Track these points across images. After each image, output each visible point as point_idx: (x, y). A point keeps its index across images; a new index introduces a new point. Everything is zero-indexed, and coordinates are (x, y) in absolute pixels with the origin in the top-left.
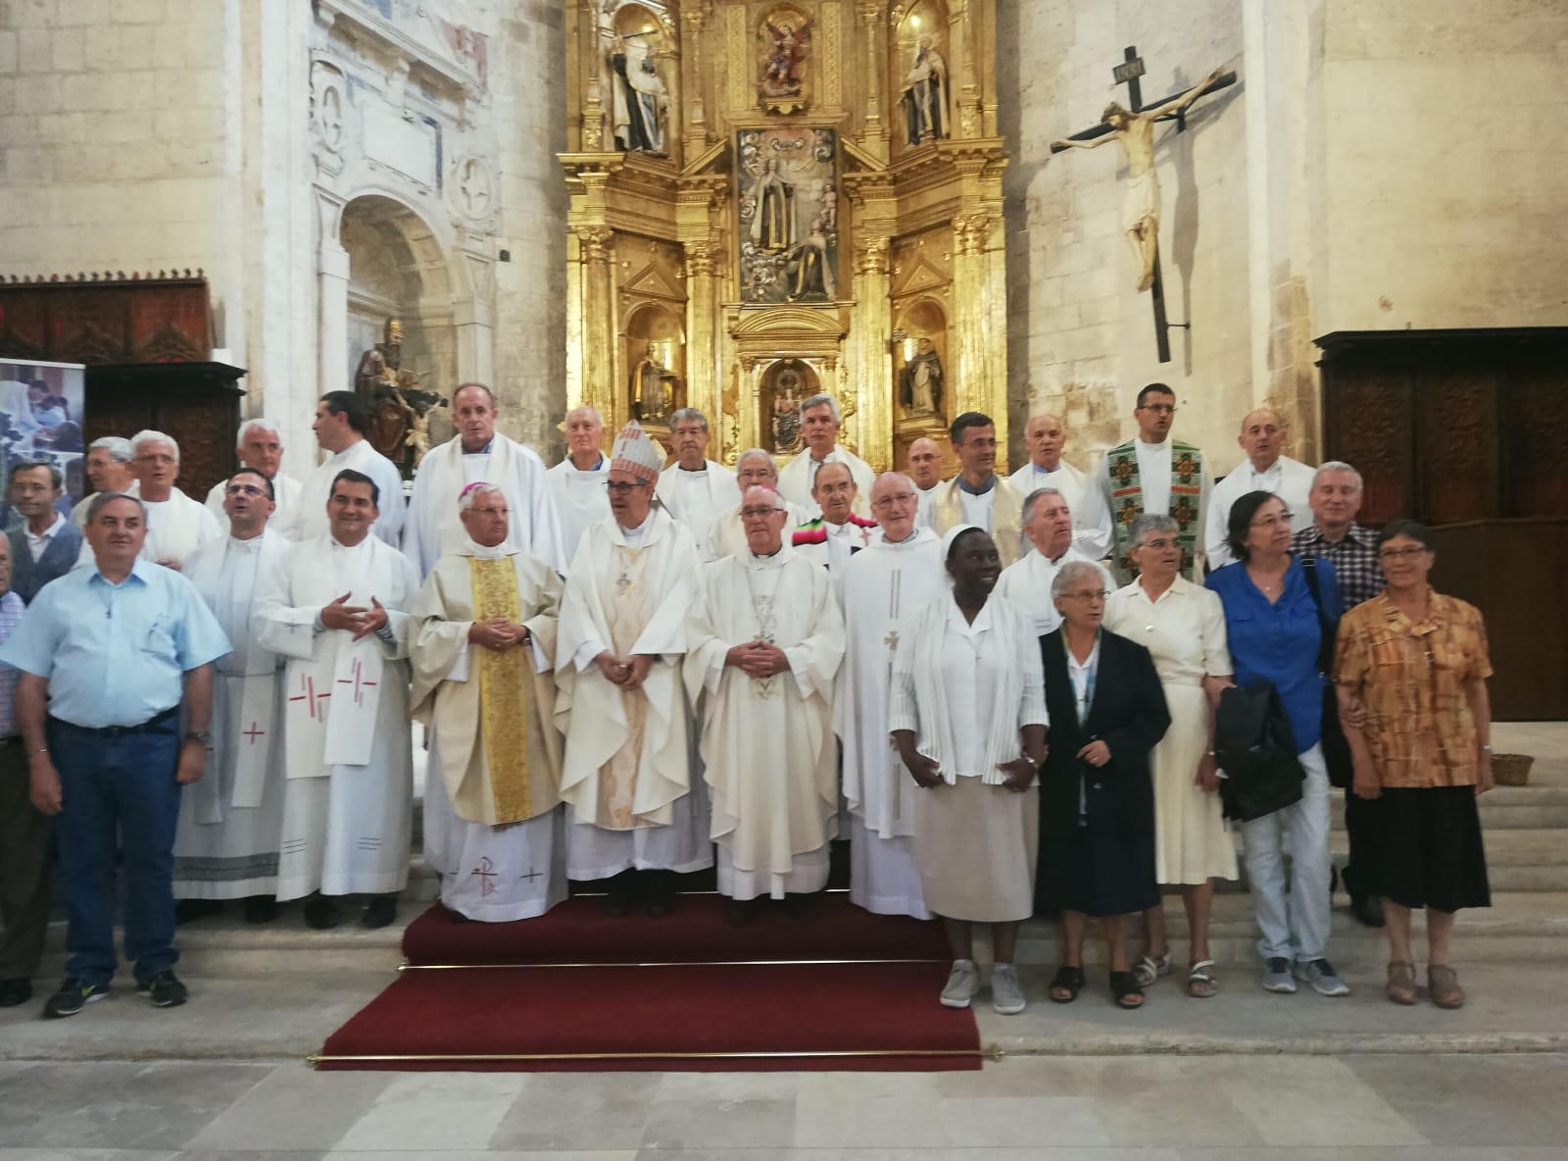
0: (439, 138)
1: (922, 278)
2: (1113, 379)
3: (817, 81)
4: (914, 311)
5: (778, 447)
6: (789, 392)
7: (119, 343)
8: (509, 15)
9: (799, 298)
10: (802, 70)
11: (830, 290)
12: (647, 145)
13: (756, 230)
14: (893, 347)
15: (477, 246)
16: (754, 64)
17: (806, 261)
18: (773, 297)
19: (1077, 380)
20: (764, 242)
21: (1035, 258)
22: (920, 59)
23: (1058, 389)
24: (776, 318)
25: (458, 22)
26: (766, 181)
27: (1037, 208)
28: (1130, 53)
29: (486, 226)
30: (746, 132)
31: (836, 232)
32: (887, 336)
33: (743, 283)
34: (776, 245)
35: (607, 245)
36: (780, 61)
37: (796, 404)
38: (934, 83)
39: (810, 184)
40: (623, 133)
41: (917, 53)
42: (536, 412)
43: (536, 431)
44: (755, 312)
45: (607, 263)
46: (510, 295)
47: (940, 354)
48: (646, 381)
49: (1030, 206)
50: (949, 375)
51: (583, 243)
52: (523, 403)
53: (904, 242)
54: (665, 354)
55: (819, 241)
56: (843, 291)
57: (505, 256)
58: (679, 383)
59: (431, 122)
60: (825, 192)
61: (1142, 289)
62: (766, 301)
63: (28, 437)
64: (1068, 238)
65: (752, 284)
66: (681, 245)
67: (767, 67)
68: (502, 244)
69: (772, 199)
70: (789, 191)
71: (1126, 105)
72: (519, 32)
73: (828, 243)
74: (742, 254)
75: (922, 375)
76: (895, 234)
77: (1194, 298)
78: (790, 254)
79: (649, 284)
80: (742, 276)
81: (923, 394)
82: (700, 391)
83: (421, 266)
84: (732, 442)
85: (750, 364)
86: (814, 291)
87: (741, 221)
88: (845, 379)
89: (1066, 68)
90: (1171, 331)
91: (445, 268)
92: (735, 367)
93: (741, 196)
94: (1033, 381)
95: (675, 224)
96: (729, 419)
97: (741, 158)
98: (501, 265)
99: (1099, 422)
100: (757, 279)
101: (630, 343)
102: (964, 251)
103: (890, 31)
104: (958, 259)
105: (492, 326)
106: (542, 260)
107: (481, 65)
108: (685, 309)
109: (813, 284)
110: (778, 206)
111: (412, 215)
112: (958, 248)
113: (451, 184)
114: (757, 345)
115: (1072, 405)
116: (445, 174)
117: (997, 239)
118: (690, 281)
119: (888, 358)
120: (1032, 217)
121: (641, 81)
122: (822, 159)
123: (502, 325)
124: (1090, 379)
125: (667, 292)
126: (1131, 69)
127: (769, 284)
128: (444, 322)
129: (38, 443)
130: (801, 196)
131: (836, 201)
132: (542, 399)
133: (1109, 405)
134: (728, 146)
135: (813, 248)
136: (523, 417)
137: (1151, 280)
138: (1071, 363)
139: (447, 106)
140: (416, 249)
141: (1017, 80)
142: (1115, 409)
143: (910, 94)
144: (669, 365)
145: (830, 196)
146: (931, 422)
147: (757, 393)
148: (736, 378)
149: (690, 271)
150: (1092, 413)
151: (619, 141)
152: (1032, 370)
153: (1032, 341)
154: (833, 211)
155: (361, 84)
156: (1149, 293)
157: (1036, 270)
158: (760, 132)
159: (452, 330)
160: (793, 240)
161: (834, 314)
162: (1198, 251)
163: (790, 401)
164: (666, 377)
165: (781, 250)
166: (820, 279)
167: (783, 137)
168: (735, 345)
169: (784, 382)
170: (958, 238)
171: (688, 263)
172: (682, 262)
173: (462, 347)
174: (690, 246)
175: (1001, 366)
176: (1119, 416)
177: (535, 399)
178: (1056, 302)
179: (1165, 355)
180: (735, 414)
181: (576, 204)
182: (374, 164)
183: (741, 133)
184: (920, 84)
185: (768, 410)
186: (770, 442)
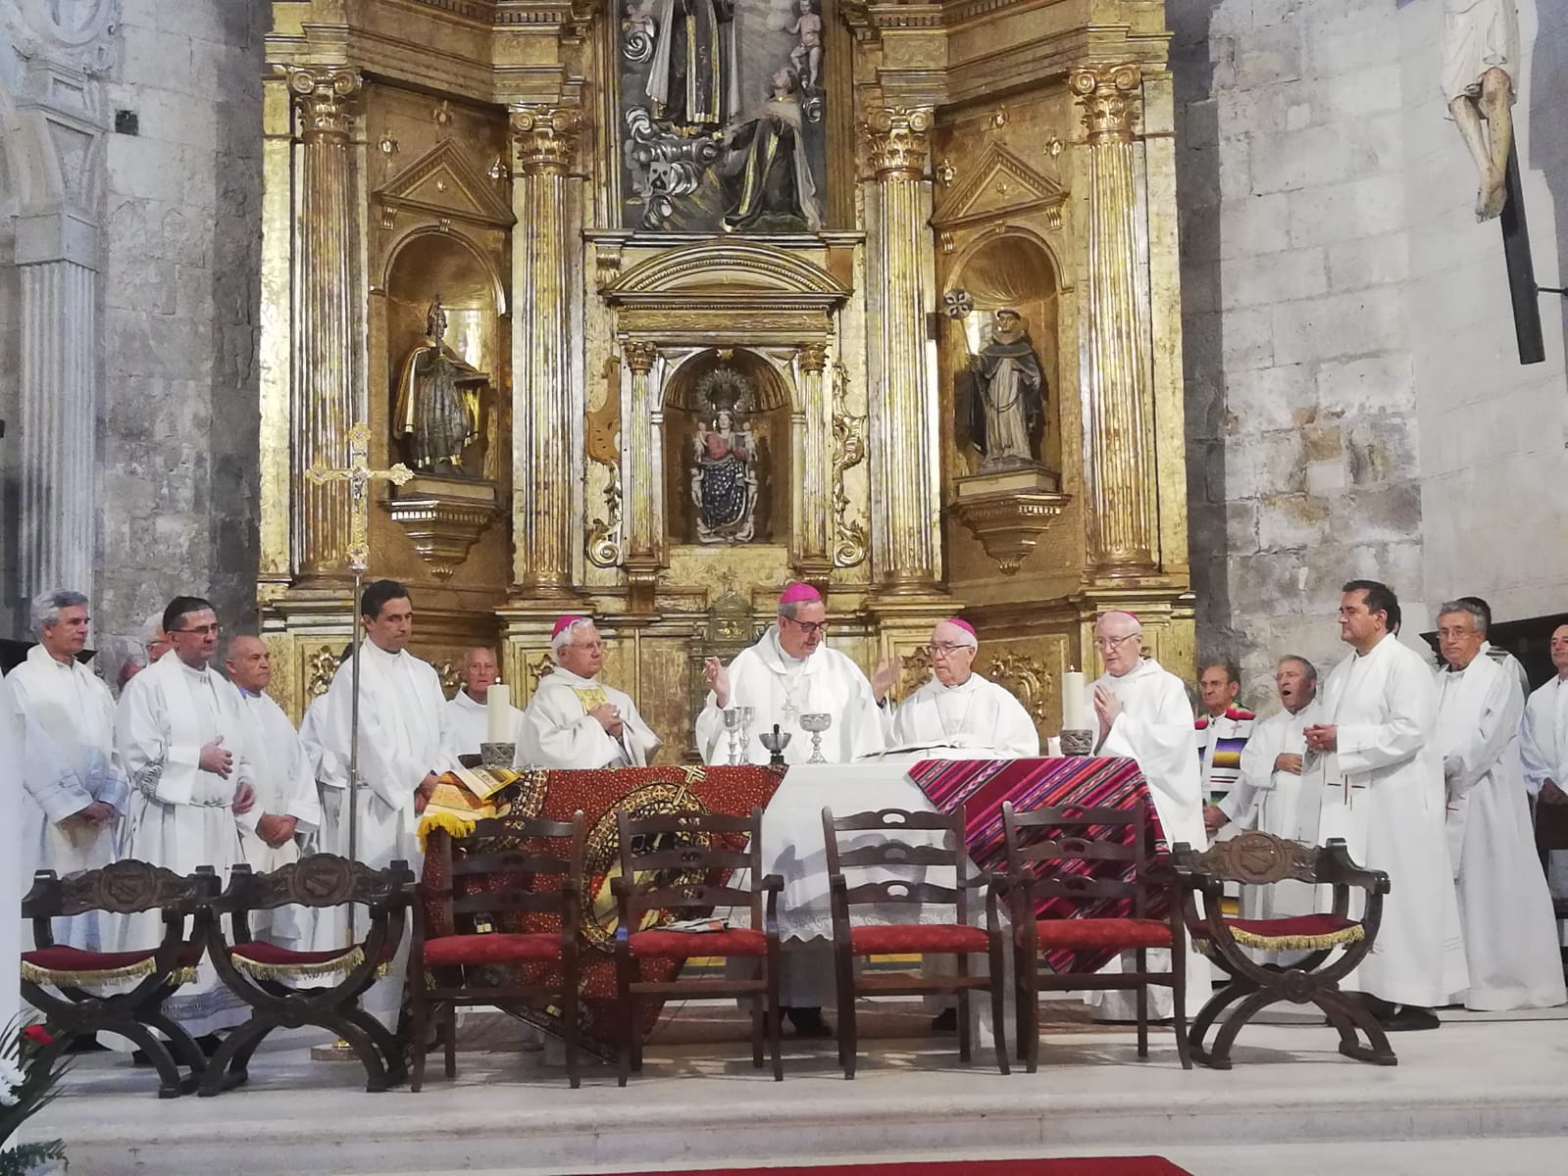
1: (1000, 189)
2: (1401, 399)
4: (982, 253)
5: (702, 529)
6: (724, 415)
9: (746, 225)
11: (809, 208)
13: (657, 86)
14: (939, 327)
15: (72, 99)
17: (761, 151)
18: (688, 220)
19: (1324, 400)
20: (674, 109)
21: (1230, 155)
23: (1284, 418)
24: (699, 263)
27: (1232, 56)
29: (88, 59)
31: (822, 94)
32: (929, 306)
33: (628, 192)
34: (699, 117)
35: (350, 104)
37: (740, 440)
42: (187, 451)
43: (186, 493)
44: (652, 252)
45: (349, 143)
46: (135, 204)
47: (1041, 343)
48: (428, 390)
49: (1215, 52)
51: (300, 103)
52: (160, 431)
53: (960, 119)
54: (466, 333)
55: (787, 110)
56: (841, 212)
57: (127, 123)
58: (495, 395)
61: (1483, 214)
62: (676, 228)
64: (1298, 116)
65: (647, 195)
66: (502, 111)
68: (122, 97)
69: (691, 23)
70: (725, 8)
73: (805, 115)
74: (625, 134)
75: (1005, 383)
76: (944, 99)
78: (727, 136)
79: (436, 187)
80: (627, 176)
81: (1009, 425)
84: (603, 517)
85: (642, 358)
86: (778, 210)
87: (625, 67)
88: (841, 390)
90: (1542, 299)
92: (612, 364)
93: (624, 15)
94: (1231, 401)
95: (490, 67)
96: (598, 471)
98: (117, 142)
99: (1370, 485)
100: (660, 184)
101: (393, 308)
102: (1093, 138)
104: (1080, 153)
105: (98, 270)
106: (205, 135)
108: (508, 243)
109: (775, 195)
110: (704, 37)
112: (1079, 131)
114: (659, 318)
115: (1314, 450)
117: (1160, 114)
118: (519, 184)
119: (932, 349)
120: (1221, 74)
123: (115, 269)
124: (1353, 397)
125: (469, 204)
127: (682, 196)
130: (750, 21)
131: (822, 33)
132: (199, 423)
133: (1392, 448)
135: (775, 124)
136: (159, 460)
137: (1501, 197)
138: (1311, 367)
142: (1408, 458)
144: (473, 356)
145: (810, 23)
146: (1029, 480)
147: (658, 418)
148: (615, 386)
149: (518, 169)
150: (1357, 468)
152: (1230, 379)
153: (1227, 320)
154: (815, 52)
156: (1495, 225)
157: (1231, 181)
160: (733, 107)
161: (818, 257)
163: (725, 434)
164: (468, 382)
165: (709, 128)
166: (790, 186)
168: (614, 317)
169: (715, 395)
170: (1079, 110)
171: (516, 147)
172: (502, 147)
173: (30, 311)
174: (521, 113)
175: (1170, 368)
176: (1415, 472)
177: (186, 423)
178: (1277, 242)
179: (1531, 348)
180: (611, 460)
181: (287, 18)
185: (679, 454)
186: (683, 519)
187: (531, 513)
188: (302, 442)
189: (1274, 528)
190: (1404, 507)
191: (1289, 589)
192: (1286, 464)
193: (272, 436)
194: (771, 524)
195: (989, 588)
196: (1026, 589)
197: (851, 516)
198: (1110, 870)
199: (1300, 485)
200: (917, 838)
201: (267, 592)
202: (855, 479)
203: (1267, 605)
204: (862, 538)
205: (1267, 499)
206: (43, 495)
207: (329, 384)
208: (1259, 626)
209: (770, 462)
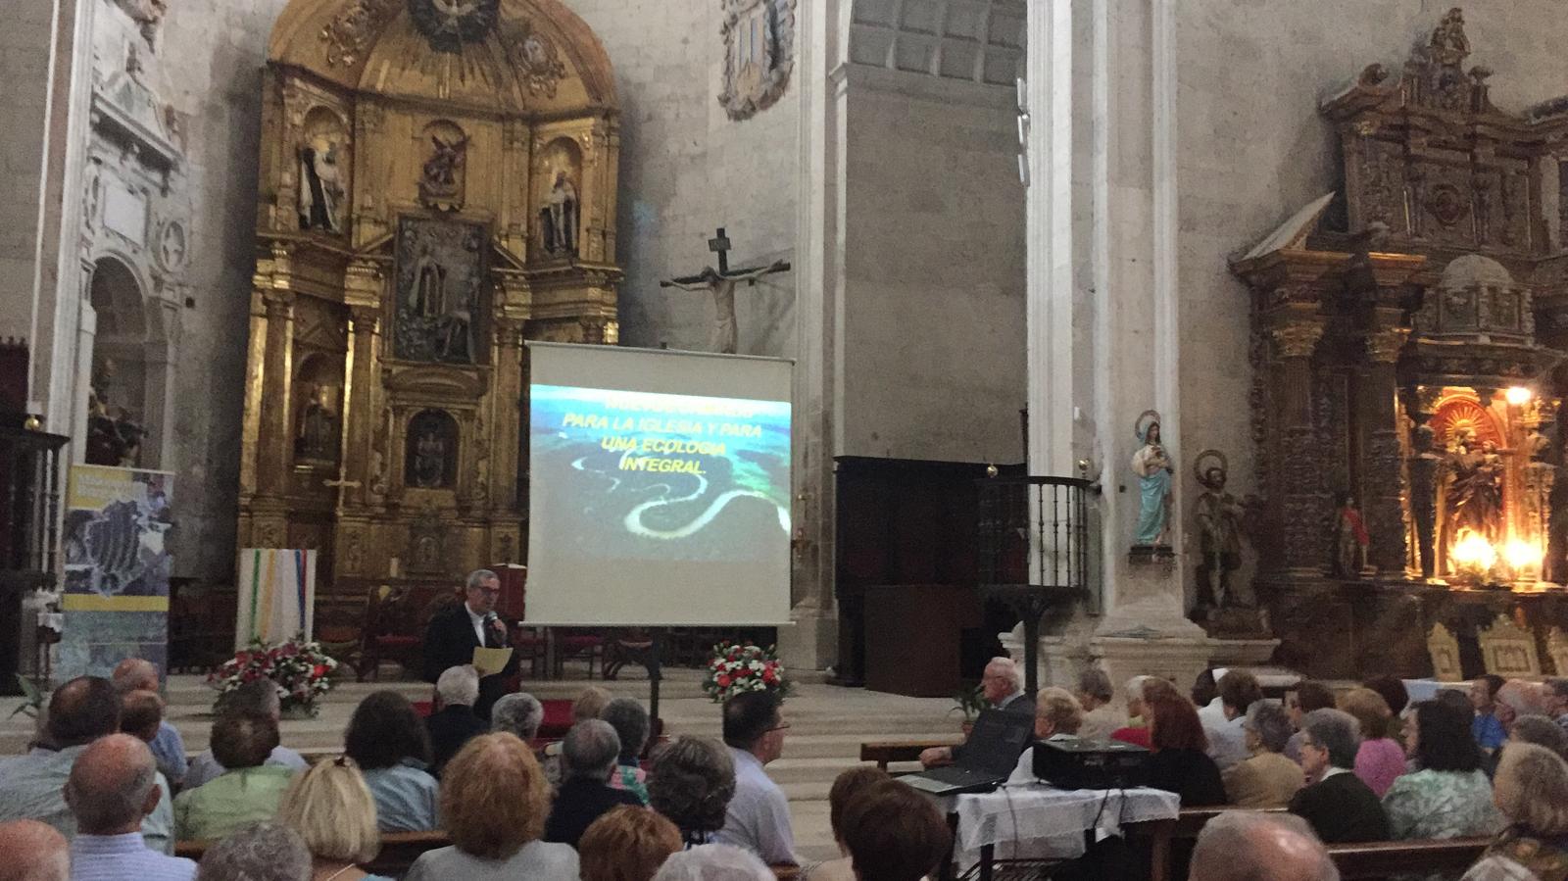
0: (149, 204)
3: (470, 186)
5: (419, 480)
6: (431, 436)
8: (207, 98)
9: (446, 359)
10: (458, 173)
11: (472, 355)
12: (327, 224)
13: (413, 299)
15: (171, 295)
16: (417, 165)
17: (454, 330)
18: (421, 354)
20: (419, 311)
22: (557, 186)
24: (427, 375)
25: (169, 103)
26: (423, 262)
28: (721, 232)
29: (178, 278)
30: (408, 219)
31: (479, 309)
33: (398, 342)
34: (430, 315)
35: (288, 305)
36: (439, 168)
37: (437, 447)
38: (567, 208)
39: (460, 269)
40: (307, 213)
41: (554, 180)
43: (204, 455)
44: (406, 368)
45: (286, 319)
46: (191, 336)
48: (310, 421)
51: (267, 302)
52: (196, 431)
53: (535, 325)
55: (466, 316)
56: (484, 358)
57: (190, 303)
58: (336, 423)
59: (144, 190)
60: (471, 275)
62: (416, 359)
63: (146, 515)
65: (405, 343)
66: (348, 307)
67: (429, 170)
68: (188, 292)
69: (428, 277)
70: (442, 273)
71: (716, 267)
72: (215, 113)
73: (472, 316)
74: (397, 317)
76: (529, 317)
78: (440, 323)
79: (319, 337)
80: (397, 336)
82: (353, 428)
84: (379, 473)
85: (399, 412)
86: (459, 355)
87: (399, 291)
88: (480, 429)
91: (141, 314)
92: (386, 411)
95: (343, 289)
96: (378, 456)
97: (403, 239)
98: (185, 311)
100: (410, 340)
101: (298, 386)
103: (533, 158)
105: (176, 364)
106: (220, 307)
107: (184, 141)
108: (345, 359)
110: (433, 284)
111: (125, 269)
113: (156, 243)
114: (407, 395)
116: (151, 234)
117: (613, 335)
118: (351, 335)
121: (324, 171)
122: (470, 249)
123: (183, 363)
125: (331, 345)
126: (721, 244)
127: (421, 346)
129: (150, 518)
134: (393, 233)
135: (460, 320)
136: (195, 443)
139: (156, 177)
143: (547, 211)
144: (328, 406)
145: (476, 280)
147: (404, 435)
148: (387, 421)
149: (352, 328)
151: (303, 218)
154: (477, 293)
158: (419, 220)
159: (142, 366)
160: (443, 312)
161: (474, 375)
163: (431, 443)
164: (327, 418)
166: (465, 346)
167: (439, 227)
168: (388, 393)
171: (351, 323)
172: (345, 319)
173: (148, 382)
174: (356, 311)
180: (383, 451)
181: (263, 266)
182: (109, 232)
183: (403, 217)
184: (556, 205)
185: (412, 453)
186: (413, 476)
194: (448, 480)
197: (481, 479)
201: (244, 501)
202: (484, 464)
204: (484, 487)
209: (450, 454)
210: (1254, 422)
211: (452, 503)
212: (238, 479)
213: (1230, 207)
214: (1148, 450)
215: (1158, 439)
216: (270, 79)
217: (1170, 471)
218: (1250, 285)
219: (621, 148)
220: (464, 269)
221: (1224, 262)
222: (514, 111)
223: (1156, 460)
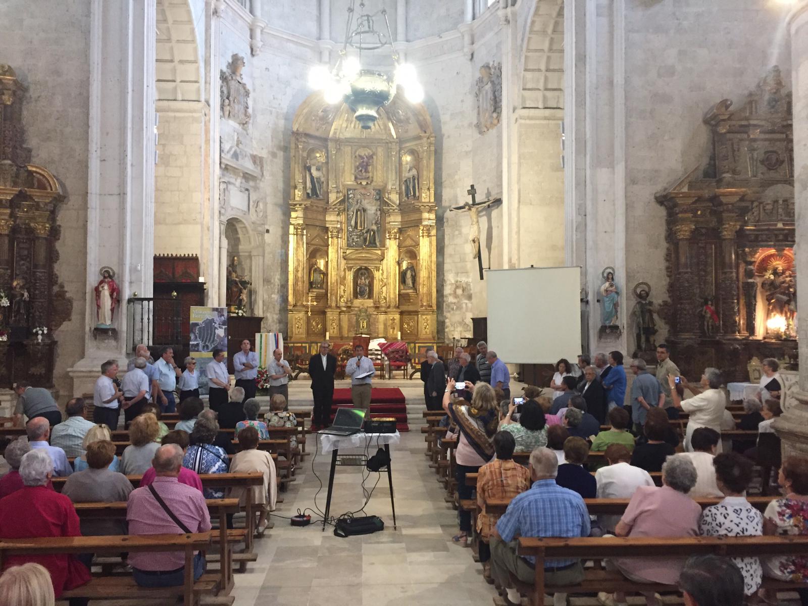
0: (249, 194)
1: (409, 242)
2: (470, 280)
3: (375, 173)
4: (406, 253)
5: (359, 296)
6: (363, 278)
7: (171, 275)
8: (271, 150)
9: (367, 246)
10: (370, 168)
11: (378, 244)
12: (317, 196)
13: (353, 223)
14: (399, 264)
15: (260, 229)
16: (353, 167)
17: (370, 234)
18: (357, 245)
19: (459, 279)
20: (356, 227)
21: (446, 238)
22: (409, 170)
23: (453, 282)
24: (360, 253)
25: (255, 153)
26: (357, 207)
27: (447, 221)
28: (472, 186)
29: (262, 222)
30: (350, 190)
32: (397, 260)
33: (348, 240)
34: (360, 228)
35: (303, 229)
36: (362, 167)
37: (366, 282)
38: (414, 180)
39: (372, 209)
40: (309, 191)
41: (408, 168)
42: (276, 284)
43: (276, 291)
44: (352, 251)
45: (303, 235)
46: (269, 245)
48: (315, 274)
49: (445, 220)
50: (417, 275)
51: (295, 229)
52: (272, 281)
53: (403, 230)
54: (321, 264)
55: (375, 227)
56: (383, 245)
57: (268, 231)
58: (326, 274)
59: (247, 190)
61: (475, 258)
62: (356, 247)
63: (218, 323)
64: (457, 233)
65: (351, 241)
66: (327, 228)
67: (358, 168)
68: (267, 227)
69: (359, 213)
70: (364, 210)
71: (471, 202)
72: (274, 155)
73: (378, 228)
75: (409, 274)
76: (400, 227)
77: (491, 260)
78: (364, 231)
79: (317, 241)
80: (348, 238)
81: (409, 281)
82: (333, 276)
83: (240, 235)
84: (343, 294)
85: (350, 269)
86: (373, 244)
87: (348, 219)
88: (382, 274)
89: (457, 177)
90: (484, 270)
91: (249, 237)
92: (345, 269)
93: (348, 211)
94: (445, 278)
95: (325, 221)
96: (342, 287)
97: (349, 198)
98: (266, 235)
99: (465, 294)
100: (353, 239)
101: (309, 261)
102: (423, 236)
103: (400, 158)
104: (421, 238)
105: (264, 256)
106: (279, 232)
107: (262, 167)
108: (328, 250)
109: (372, 241)
110: (361, 216)
111: (241, 221)
112: (421, 234)
113: (252, 210)
114: (353, 262)
115: (457, 287)
116: (251, 206)
117: (434, 232)
118: (330, 239)
119: (397, 267)
120: (445, 224)
121: (315, 173)
122: (376, 200)
123: (266, 255)
124: (463, 279)
125: (322, 244)
126: (472, 191)
127: (357, 241)
128: (247, 254)
130: (369, 212)
131: (381, 214)
132: (278, 279)
133: (468, 288)
134: (344, 196)
135: (372, 230)
136: (272, 286)
137: (478, 255)
138: (457, 274)
139: (251, 183)
140: (239, 230)
141: (441, 178)
143: (406, 181)
144: (322, 268)
145: (379, 213)
146: (411, 291)
147: (352, 278)
148: (345, 273)
149: (330, 237)
150: (463, 291)
151: (308, 194)
152: (445, 274)
153: (444, 265)
154: (379, 218)
155: (229, 183)
156: (477, 259)
157: (447, 241)
158: (355, 190)
159: (250, 257)
160: (366, 227)
161: (379, 252)
162: (493, 246)
163: (363, 281)
164: (320, 272)
165: (361, 230)
166: (375, 240)
167: (363, 191)
168: (345, 261)
169: (362, 274)
170: (421, 232)
171: (330, 234)
172: (327, 233)
173: (253, 263)
174: (331, 229)
175: (434, 274)
176: (472, 292)
177: (276, 280)
178: (453, 253)
179: (482, 278)
180: (344, 285)
181: (293, 214)
182: (233, 208)
183: (349, 190)
184: (409, 178)
185: (356, 284)
186: (356, 295)
187: (331, 295)
188: (295, 284)
189: (451, 299)
190: (470, 297)
191: (453, 309)
192: (453, 289)
193: (291, 282)
194: (370, 296)
195: (405, 308)
196: (411, 308)
197: (384, 295)
198: (402, 357)
199: (455, 292)
200: (376, 352)
201: (290, 308)
202: (384, 289)
203: (449, 312)
204: (385, 299)
205: (450, 294)
206: (256, 292)
207: (300, 275)
208: (448, 315)
209: (371, 286)
210: (667, 268)
211: (372, 305)
212: (288, 299)
213: (656, 171)
214: (607, 284)
215: (613, 279)
216: (293, 139)
217: (617, 293)
218: (666, 206)
219: (436, 151)
220: (374, 208)
221: (653, 197)
222: (392, 140)
223: (611, 289)
